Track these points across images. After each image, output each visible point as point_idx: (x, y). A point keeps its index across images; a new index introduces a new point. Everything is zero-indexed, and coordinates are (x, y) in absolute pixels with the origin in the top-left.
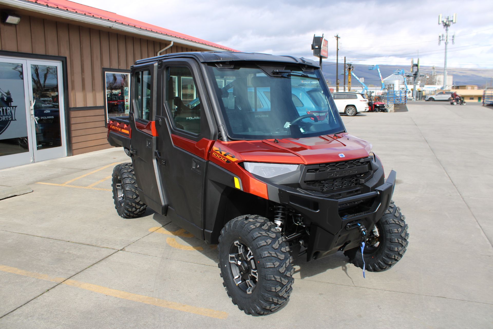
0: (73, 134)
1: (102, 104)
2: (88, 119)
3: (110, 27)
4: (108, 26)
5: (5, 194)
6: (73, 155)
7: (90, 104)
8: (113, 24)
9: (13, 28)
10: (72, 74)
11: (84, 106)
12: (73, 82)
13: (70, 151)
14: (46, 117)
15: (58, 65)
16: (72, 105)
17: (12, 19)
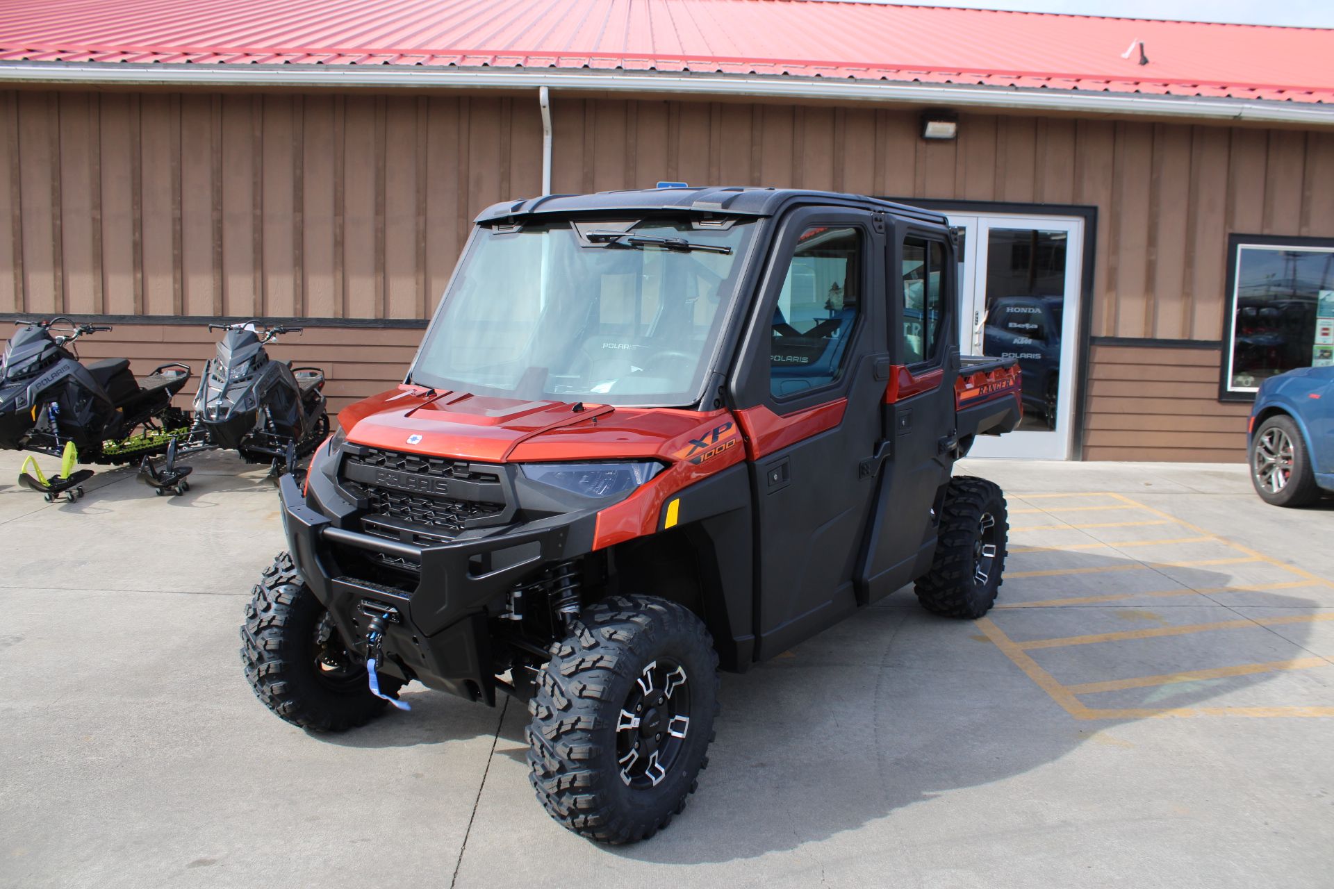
0: (1095, 405)
1: (1214, 335)
2: (1152, 373)
4: (1227, 116)
6: (1084, 459)
7: (1168, 328)
9: (950, 149)
10: (1115, 248)
11: (1142, 337)
12: (1113, 273)
13: (1080, 449)
14: (1018, 355)
15: (1072, 229)
16: (1101, 329)
17: (935, 129)
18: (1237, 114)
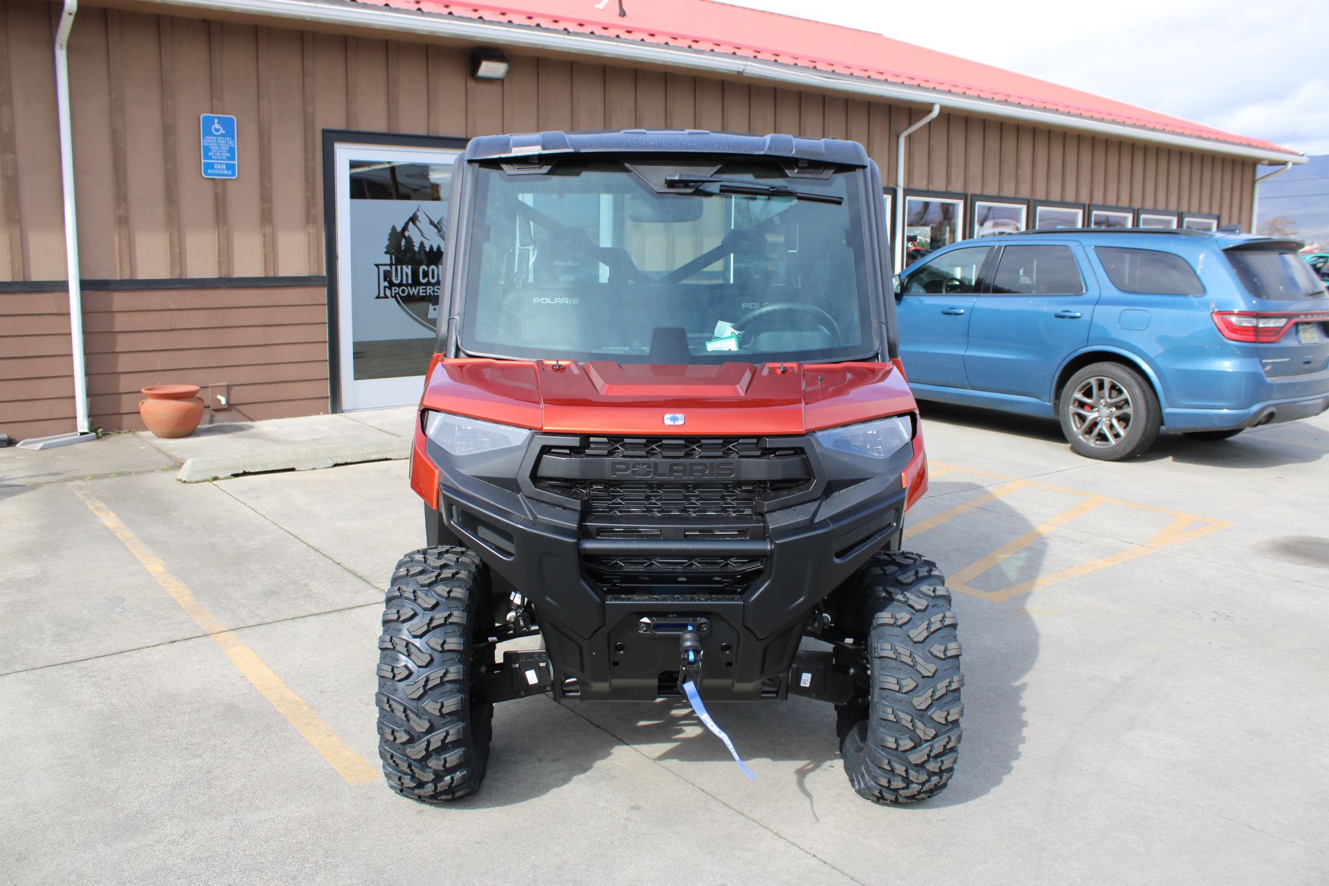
3: (739, 72)
4: (733, 71)
5: (365, 452)
8: (746, 65)
9: (496, 88)
17: (488, 68)
18: (741, 70)
